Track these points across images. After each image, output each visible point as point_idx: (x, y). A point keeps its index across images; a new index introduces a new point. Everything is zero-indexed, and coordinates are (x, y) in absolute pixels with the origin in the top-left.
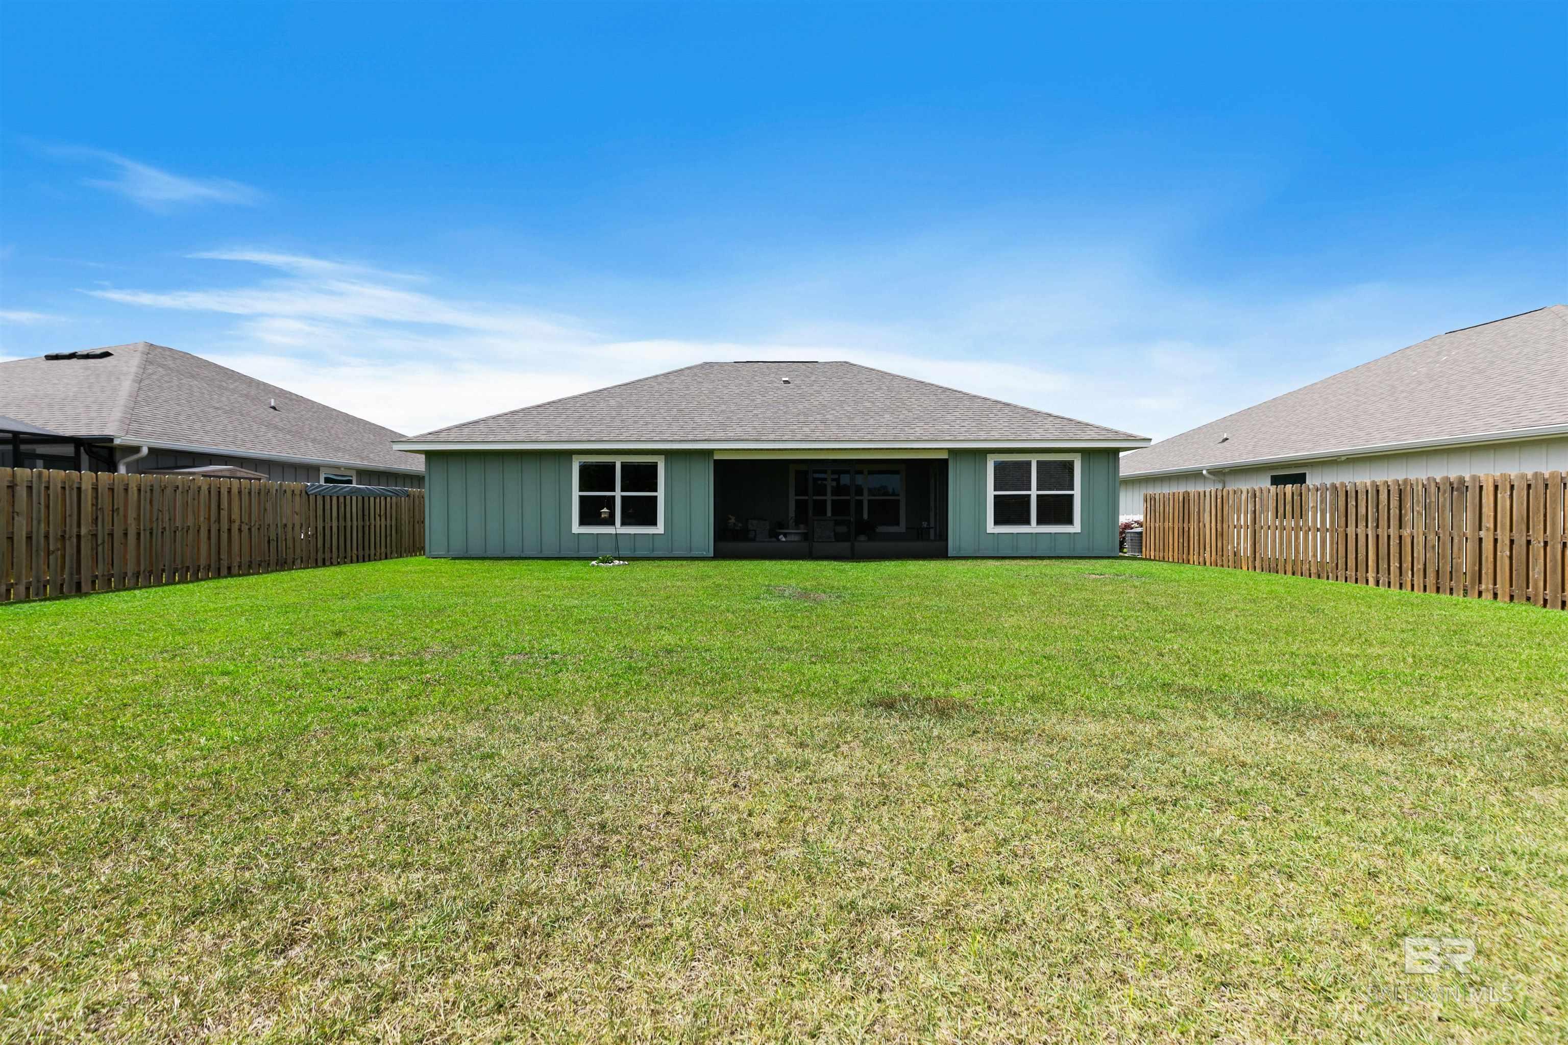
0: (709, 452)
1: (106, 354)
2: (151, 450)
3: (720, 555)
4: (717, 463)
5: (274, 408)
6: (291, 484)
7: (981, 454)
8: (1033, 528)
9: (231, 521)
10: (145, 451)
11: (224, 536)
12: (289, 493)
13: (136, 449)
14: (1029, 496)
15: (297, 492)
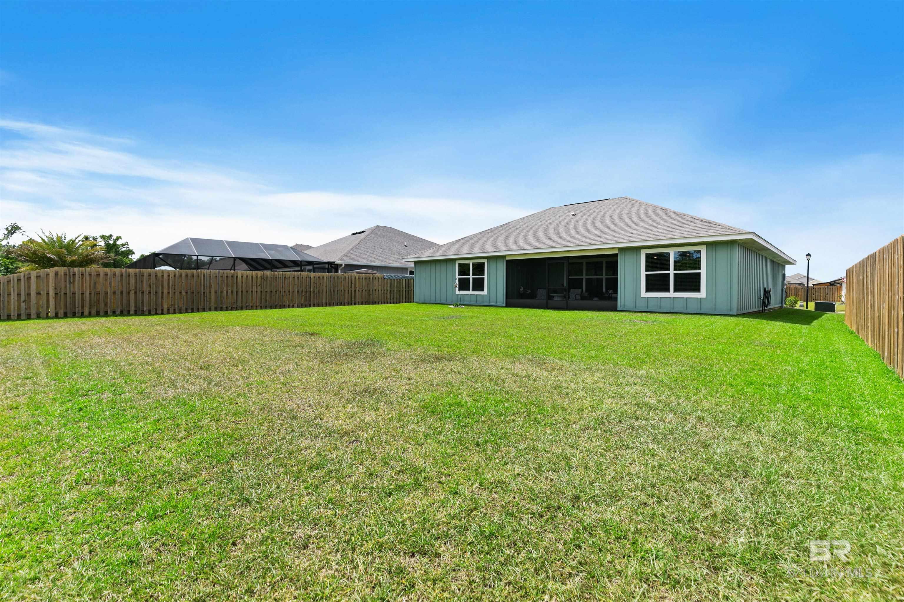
0: (504, 257)
1: (364, 232)
2: (345, 265)
3: (509, 305)
4: (508, 261)
5: (406, 246)
6: (378, 275)
7: (637, 250)
8: (672, 294)
9: (356, 288)
10: (343, 265)
11: (353, 292)
12: (377, 278)
13: (342, 265)
14: (669, 274)
15: (380, 278)
